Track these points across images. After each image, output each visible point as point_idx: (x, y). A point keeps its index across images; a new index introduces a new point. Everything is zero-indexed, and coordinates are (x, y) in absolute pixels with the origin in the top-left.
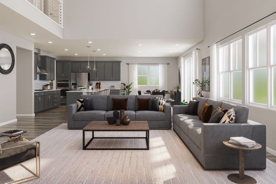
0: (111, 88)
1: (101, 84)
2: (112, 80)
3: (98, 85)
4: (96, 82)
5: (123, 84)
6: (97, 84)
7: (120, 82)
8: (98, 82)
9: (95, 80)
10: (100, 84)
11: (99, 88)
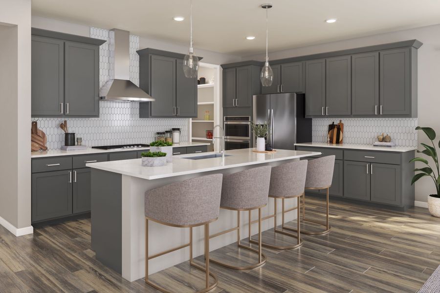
0: (377, 143)
1: (346, 129)
2: (379, 116)
3: (336, 130)
4: (329, 121)
5: (422, 131)
6: (331, 127)
7: (413, 123)
8: (336, 121)
9: (325, 116)
10: (339, 128)
11: (338, 142)
